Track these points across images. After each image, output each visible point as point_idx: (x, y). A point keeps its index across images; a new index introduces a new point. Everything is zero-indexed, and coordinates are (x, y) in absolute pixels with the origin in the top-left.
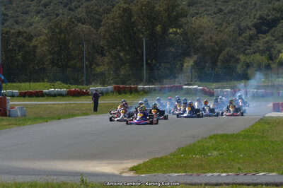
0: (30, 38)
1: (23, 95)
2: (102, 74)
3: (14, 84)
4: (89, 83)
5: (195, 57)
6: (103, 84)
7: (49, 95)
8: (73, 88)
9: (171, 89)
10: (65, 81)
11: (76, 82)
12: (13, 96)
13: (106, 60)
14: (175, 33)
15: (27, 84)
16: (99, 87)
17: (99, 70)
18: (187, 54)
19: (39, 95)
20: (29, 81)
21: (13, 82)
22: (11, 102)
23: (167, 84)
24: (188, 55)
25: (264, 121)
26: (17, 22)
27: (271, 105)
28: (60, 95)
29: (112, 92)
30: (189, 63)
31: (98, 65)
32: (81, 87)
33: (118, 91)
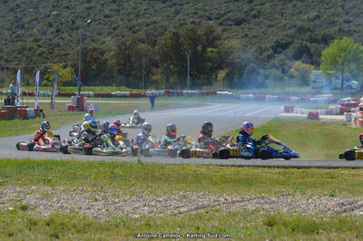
0: (102, 53)
1: (97, 96)
2: (156, 81)
3: (90, 87)
4: (146, 88)
5: (227, 70)
6: (157, 88)
7: (116, 96)
8: (135, 91)
9: (208, 94)
10: (129, 86)
11: (137, 87)
12: (89, 96)
13: (160, 70)
14: (212, 52)
15: (100, 88)
17: (154, 78)
18: (220, 68)
19: (109, 96)
20: (102, 85)
21: (89, 85)
22: (88, 101)
23: (205, 89)
24: (222, 68)
25: (277, 119)
26: (93, 41)
27: (283, 107)
28: (125, 96)
29: (163, 95)
30: (222, 74)
31: (153, 75)
32: (140, 90)
33: (168, 94)
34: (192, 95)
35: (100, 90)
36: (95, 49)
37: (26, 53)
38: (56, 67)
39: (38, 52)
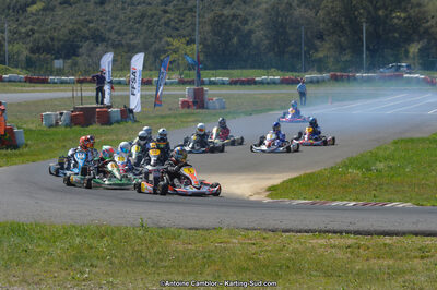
0: (245, 22)
1: (234, 83)
2: (320, 61)
3: (226, 71)
6: (320, 71)
7: (262, 83)
9: (390, 78)
10: (282, 68)
11: (293, 69)
13: (327, 45)
14: (398, 18)
15: (239, 71)
16: (315, 75)
17: (317, 56)
18: (409, 40)
20: (242, 68)
23: (387, 72)
24: (413, 41)
28: (274, 83)
29: (329, 80)
30: (414, 49)
31: (317, 51)
32: (297, 74)
33: (335, 78)
34: (368, 80)
35: (238, 74)
36: (234, 17)
37: (145, 21)
38: (176, 43)
39: (162, 21)
